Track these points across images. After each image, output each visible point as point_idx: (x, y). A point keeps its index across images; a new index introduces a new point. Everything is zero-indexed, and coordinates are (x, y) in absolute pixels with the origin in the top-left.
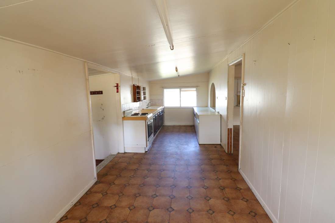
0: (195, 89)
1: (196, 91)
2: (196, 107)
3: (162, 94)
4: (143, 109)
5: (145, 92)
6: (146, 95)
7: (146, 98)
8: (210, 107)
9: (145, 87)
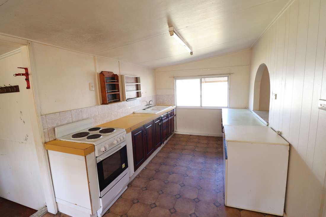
0: (226, 78)
1: (227, 82)
2: (227, 107)
3: (173, 88)
4: (134, 113)
5: (140, 84)
6: (140, 90)
7: (142, 94)
8: (254, 110)
9: (139, 78)
